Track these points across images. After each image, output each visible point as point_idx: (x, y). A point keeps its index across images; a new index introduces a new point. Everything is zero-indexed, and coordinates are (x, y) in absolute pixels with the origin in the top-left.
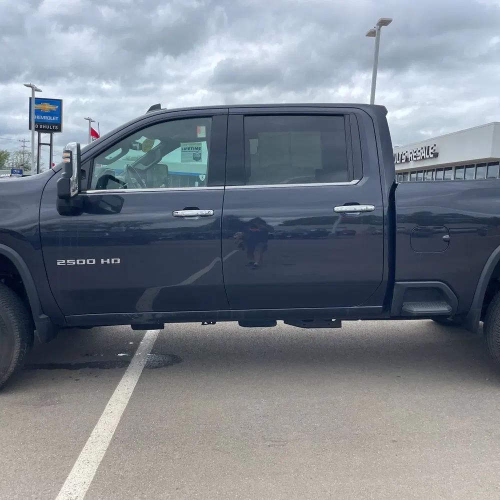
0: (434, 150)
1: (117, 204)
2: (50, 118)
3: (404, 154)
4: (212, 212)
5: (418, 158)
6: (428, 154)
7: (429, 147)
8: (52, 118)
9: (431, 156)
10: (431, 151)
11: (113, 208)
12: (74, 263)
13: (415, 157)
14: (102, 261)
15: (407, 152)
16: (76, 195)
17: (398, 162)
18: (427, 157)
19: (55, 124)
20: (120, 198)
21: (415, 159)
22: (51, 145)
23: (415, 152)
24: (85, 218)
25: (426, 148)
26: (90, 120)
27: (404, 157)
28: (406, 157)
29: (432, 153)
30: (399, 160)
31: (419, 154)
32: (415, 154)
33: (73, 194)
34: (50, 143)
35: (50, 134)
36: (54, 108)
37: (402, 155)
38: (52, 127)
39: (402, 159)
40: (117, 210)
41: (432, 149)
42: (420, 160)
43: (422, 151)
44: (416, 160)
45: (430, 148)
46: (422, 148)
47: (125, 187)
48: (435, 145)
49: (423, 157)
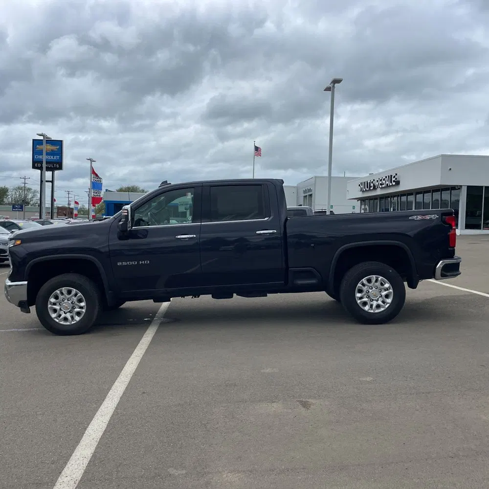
0: (396, 179)
1: (145, 234)
2: (52, 157)
3: (372, 182)
4: (195, 236)
5: (383, 186)
6: (391, 182)
7: (391, 176)
8: (54, 158)
9: (394, 183)
10: (393, 179)
11: (143, 235)
12: (126, 264)
13: (381, 184)
14: (140, 263)
15: (374, 180)
16: (130, 230)
17: (367, 189)
18: (391, 184)
19: (57, 163)
20: (146, 230)
21: (380, 186)
22: (52, 182)
23: (381, 180)
24: (130, 241)
25: (389, 176)
26: (91, 161)
27: (372, 185)
28: (374, 185)
29: (394, 181)
30: (368, 188)
31: (384, 182)
32: (381, 182)
33: (129, 229)
34: (51, 180)
35: (51, 172)
36: (55, 148)
37: (370, 183)
38: (53, 165)
39: (370, 187)
40: (145, 236)
41: (394, 177)
42: (385, 187)
43: (386, 179)
44: (382, 188)
45: (393, 177)
46: (386, 177)
47: (149, 225)
48: (396, 174)
49: (387, 184)
